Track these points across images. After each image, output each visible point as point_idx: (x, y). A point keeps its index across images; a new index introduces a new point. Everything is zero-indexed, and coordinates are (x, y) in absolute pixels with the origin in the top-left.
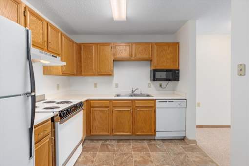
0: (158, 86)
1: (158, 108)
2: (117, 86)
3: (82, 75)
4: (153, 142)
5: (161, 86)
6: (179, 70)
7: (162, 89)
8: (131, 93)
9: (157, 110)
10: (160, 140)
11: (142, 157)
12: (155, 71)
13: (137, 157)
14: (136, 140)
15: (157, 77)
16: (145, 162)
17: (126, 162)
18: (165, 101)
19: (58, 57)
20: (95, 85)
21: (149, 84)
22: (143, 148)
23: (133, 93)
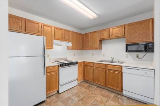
0: (136, 56)
1: (124, 72)
2: (104, 55)
3: (85, 49)
4: (119, 96)
5: (137, 56)
6: (153, 43)
7: (138, 59)
8: (111, 60)
9: (123, 74)
10: (127, 97)
11: (102, 100)
12: (127, 45)
13: (99, 98)
14: (109, 90)
15: (129, 49)
16: (101, 102)
17: (91, 98)
18: (130, 68)
19: (70, 42)
20: (93, 55)
21: (126, 55)
22: (108, 96)
23: (112, 60)
